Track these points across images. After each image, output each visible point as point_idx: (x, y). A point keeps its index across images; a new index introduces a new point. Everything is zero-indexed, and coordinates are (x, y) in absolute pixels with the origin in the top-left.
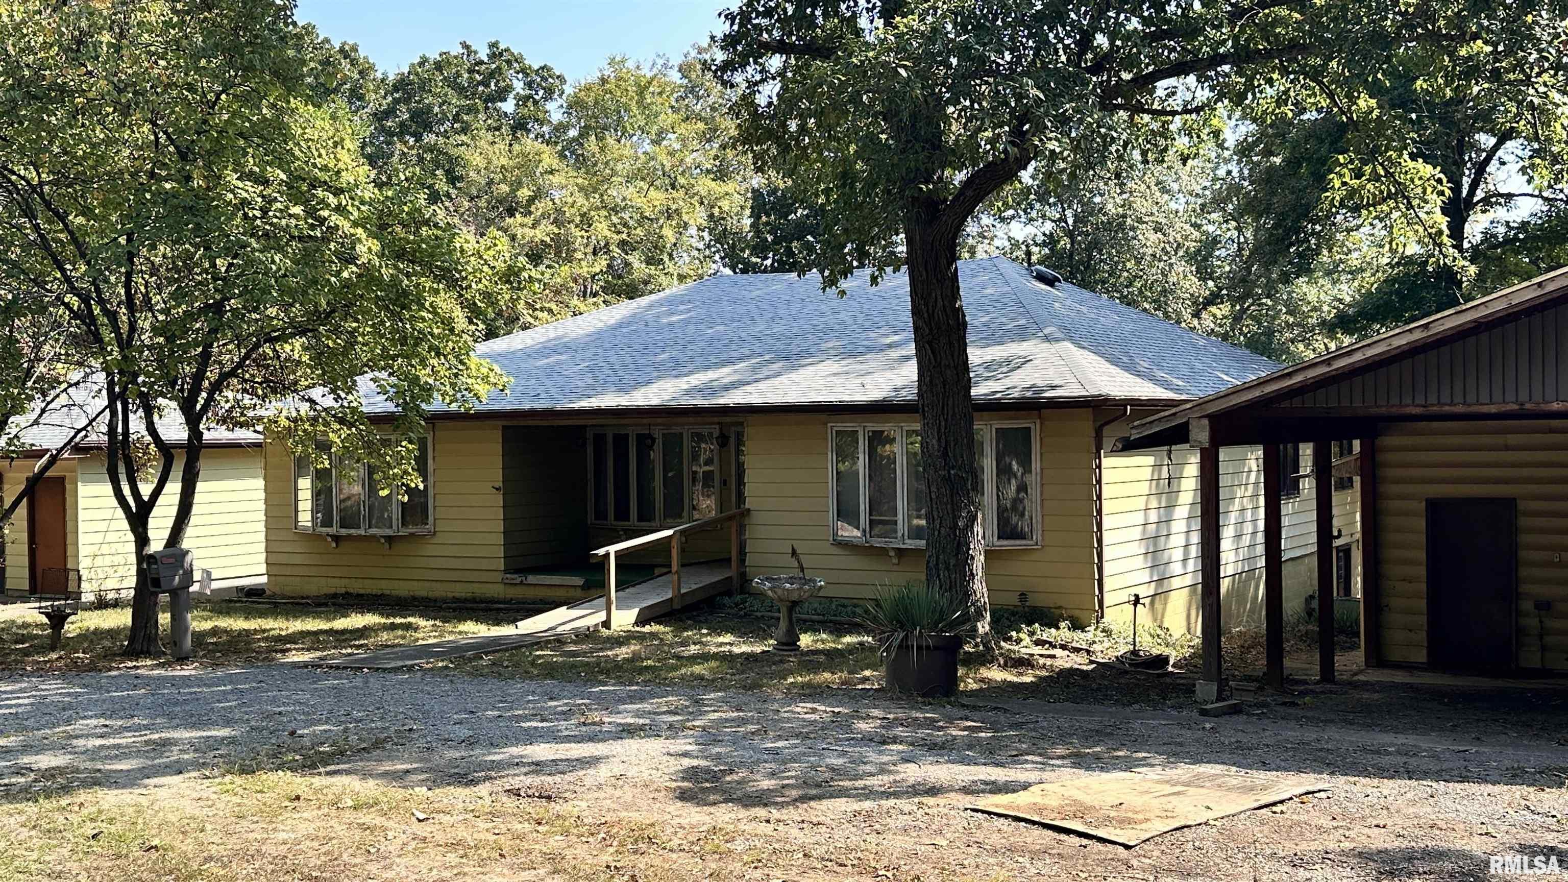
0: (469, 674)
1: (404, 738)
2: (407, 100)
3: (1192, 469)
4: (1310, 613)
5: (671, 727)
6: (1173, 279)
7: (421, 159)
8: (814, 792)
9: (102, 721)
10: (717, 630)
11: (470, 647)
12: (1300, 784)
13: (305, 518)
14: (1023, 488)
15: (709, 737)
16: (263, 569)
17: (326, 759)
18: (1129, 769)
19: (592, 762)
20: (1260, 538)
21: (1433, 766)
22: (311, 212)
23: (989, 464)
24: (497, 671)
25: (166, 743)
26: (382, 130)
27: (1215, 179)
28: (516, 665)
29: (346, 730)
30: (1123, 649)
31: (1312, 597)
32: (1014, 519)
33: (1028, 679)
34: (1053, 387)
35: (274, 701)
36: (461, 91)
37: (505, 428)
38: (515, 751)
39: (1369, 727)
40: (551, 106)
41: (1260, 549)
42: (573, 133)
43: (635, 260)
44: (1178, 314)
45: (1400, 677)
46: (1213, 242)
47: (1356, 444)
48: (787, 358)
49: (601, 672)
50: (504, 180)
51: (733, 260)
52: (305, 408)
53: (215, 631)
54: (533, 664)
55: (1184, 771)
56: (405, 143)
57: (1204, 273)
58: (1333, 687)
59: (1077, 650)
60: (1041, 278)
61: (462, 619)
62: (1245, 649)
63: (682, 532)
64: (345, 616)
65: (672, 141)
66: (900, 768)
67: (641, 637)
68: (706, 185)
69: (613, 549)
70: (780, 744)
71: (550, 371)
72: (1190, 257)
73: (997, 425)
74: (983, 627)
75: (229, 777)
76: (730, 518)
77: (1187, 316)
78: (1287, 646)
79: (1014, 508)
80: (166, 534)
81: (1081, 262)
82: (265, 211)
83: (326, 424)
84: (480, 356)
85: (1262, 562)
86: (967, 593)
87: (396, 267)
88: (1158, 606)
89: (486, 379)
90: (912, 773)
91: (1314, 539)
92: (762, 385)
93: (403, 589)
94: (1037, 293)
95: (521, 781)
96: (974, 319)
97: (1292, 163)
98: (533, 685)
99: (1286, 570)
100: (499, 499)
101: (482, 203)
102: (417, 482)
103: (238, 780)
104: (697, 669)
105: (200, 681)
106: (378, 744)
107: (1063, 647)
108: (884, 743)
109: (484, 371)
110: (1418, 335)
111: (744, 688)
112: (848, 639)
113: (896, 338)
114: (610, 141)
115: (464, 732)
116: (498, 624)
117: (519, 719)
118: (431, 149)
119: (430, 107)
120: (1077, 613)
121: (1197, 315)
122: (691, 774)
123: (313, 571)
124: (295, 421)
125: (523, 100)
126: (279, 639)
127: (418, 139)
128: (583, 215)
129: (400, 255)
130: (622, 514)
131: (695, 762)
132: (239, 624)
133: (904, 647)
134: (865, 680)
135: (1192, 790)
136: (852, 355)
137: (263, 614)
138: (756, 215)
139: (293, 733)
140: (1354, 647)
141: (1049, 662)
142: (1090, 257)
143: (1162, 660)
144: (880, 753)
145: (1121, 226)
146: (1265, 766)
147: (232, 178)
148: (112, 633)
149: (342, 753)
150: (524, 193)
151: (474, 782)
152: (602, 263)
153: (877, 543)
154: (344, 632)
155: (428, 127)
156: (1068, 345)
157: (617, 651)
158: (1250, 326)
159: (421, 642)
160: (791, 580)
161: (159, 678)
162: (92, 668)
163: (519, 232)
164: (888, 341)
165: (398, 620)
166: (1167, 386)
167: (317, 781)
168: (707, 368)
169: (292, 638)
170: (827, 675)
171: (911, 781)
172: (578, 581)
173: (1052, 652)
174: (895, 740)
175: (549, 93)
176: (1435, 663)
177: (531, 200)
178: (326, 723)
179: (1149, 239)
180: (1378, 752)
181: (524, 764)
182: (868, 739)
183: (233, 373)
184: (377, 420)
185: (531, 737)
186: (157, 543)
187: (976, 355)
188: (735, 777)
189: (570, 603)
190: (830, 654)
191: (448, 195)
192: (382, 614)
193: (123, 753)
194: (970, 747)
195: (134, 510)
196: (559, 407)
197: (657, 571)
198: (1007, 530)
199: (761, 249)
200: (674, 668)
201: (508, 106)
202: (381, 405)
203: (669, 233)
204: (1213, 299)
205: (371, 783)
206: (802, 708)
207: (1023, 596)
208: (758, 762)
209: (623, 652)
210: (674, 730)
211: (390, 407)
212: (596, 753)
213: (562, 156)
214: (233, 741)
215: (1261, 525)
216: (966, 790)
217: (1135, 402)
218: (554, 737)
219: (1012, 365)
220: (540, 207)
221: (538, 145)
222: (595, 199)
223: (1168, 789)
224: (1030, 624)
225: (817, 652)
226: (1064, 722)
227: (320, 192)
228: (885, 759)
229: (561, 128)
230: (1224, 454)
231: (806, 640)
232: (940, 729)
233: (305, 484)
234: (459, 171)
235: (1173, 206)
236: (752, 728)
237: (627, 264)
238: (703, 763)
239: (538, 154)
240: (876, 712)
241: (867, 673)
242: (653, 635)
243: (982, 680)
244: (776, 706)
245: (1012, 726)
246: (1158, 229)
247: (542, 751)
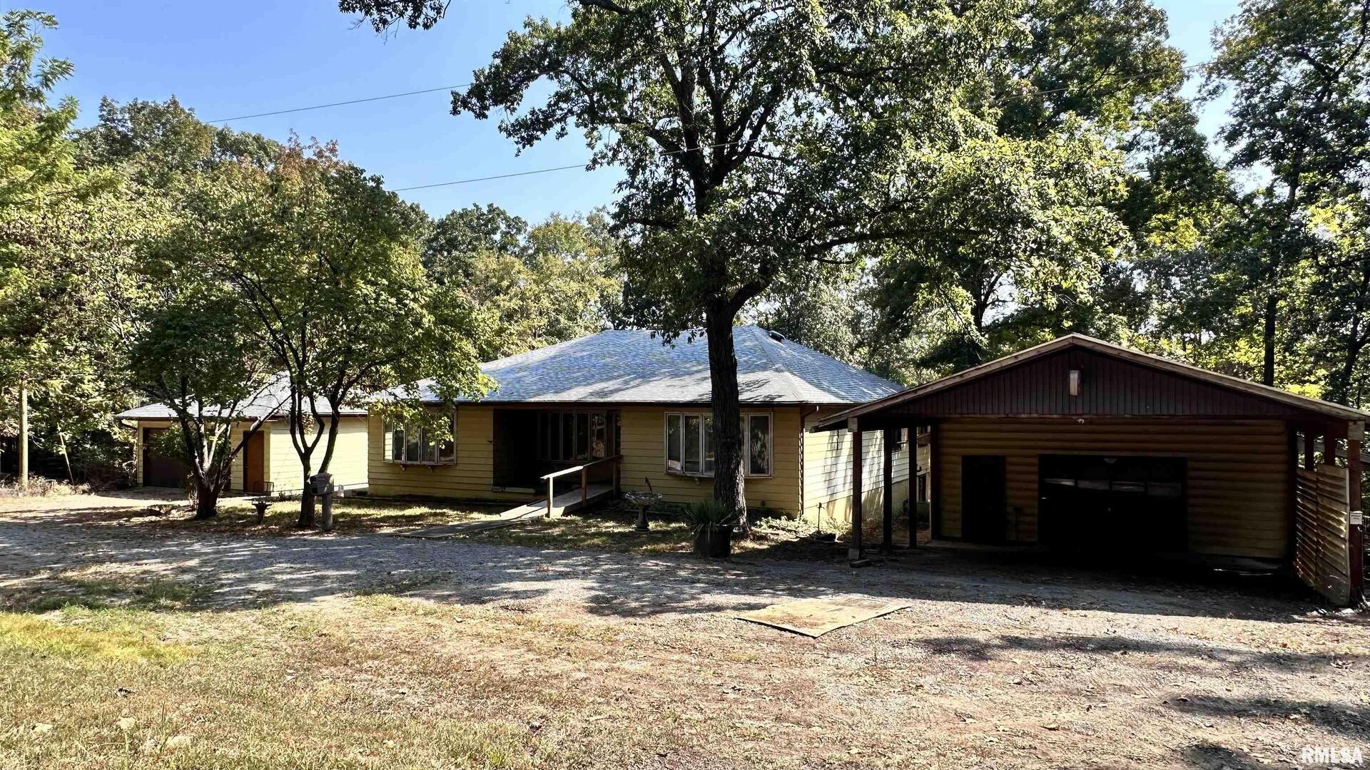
0: (478, 542)
1: (446, 578)
2: (444, 233)
3: (848, 438)
4: (905, 509)
5: (584, 573)
6: (840, 334)
7: (451, 263)
8: (658, 609)
9: (289, 565)
10: (606, 519)
11: (476, 527)
12: (898, 604)
13: (389, 455)
14: (763, 446)
15: (604, 579)
16: (367, 480)
17: (408, 588)
18: (815, 596)
19: (545, 592)
20: (882, 472)
21: (962, 593)
22: (399, 301)
23: (747, 435)
24: (491, 541)
25: (323, 578)
26: (430, 248)
27: (861, 284)
28: (501, 537)
29: (416, 572)
30: (813, 531)
31: (906, 501)
32: (759, 461)
33: (765, 547)
34: (780, 396)
35: (377, 555)
36: (473, 229)
37: (495, 410)
38: (504, 585)
39: (933, 573)
40: (519, 237)
41: (882, 478)
42: (531, 252)
43: (562, 319)
44: (843, 352)
45: (948, 545)
46: (859, 316)
47: (929, 428)
48: (643, 377)
49: (546, 542)
50: (495, 276)
51: (612, 316)
52: (391, 399)
53: (343, 515)
54: (510, 536)
55: (842, 598)
56: (442, 255)
57: (855, 331)
58: (917, 551)
59: (790, 531)
60: (774, 337)
61: (471, 511)
62: (873, 529)
63: (589, 467)
64: (410, 508)
65: (583, 256)
66: (701, 596)
67: (566, 523)
68: (600, 280)
69: (551, 476)
70: (640, 583)
71: (519, 380)
72: (849, 323)
73: (752, 415)
74: (743, 520)
75: (358, 597)
76: (612, 460)
77: (847, 354)
78: (894, 527)
79: (759, 456)
80: (319, 467)
81: (793, 324)
82: (376, 300)
83: (402, 407)
84: (483, 373)
85: (882, 484)
86: (734, 502)
87: (442, 329)
88: (831, 507)
89: (486, 385)
90: (708, 599)
91: (907, 472)
92: (630, 391)
93: (440, 493)
94: (772, 345)
95: (510, 602)
96: (740, 358)
97: (899, 282)
98: (511, 549)
99: (894, 488)
100: (491, 447)
101: (482, 287)
102: (450, 438)
103: (364, 599)
104: (596, 541)
105: (339, 543)
106: (433, 580)
107: (783, 529)
108: (694, 582)
109: (486, 381)
110: (958, 380)
111: (621, 551)
112: (673, 525)
113: (700, 367)
114: (550, 256)
115: (477, 574)
116: (490, 513)
117: (505, 567)
118: (456, 259)
119: (456, 237)
120: (791, 512)
121: (851, 353)
122: (595, 599)
123: (392, 483)
124: (386, 405)
125: (505, 234)
126: (377, 520)
127: (449, 252)
128: (535, 295)
129: (445, 322)
130: (555, 456)
131: (597, 593)
132: (355, 511)
133: (703, 532)
134: (682, 548)
135: (846, 608)
136: (676, 375)
137: (367, 506)
138: (626, 294)
139: (389, 573)
140: (926, 528)
141: (776, 537)
142: (798, 322)
143: (832, 536)
144: (692, 588)
145: (814, 306)
146: (881, 594)
147: (360, 283)
148: (290, 515)
149: (416, 585)
150: (505, 283)
151: (483, 602)
152: (544, 321)
153: (689, 474)
154: (410, 517)
155: (456, 248)
156: (787, 374)
157: (554, 530)
158: (878, 359)
159: (451, 524)
160: (645, 495)
161: (316, 541)
162: (280, 534)
163: (502, 304)
164: (695, 369)
165: (438, 511)
166: (837, 395)
167: (404, 600)
168: (602, 381)
169: (386, 519)
170: (663, 545)
171: (708, 603)
172: (531, 491)
173: (777, 532)
174: (699, 581)
175: (519, 231)
176: (965, 539)
177: (508, 287)
178: (406, 568)
179: (828, 314)
180: (935, 587)
181: (509, 593)
182: (685, 581)
183: (355, 381)
184: (428, 405)
185: (511, 578)
186: (314, 472)
187: (741, 378)
188: (618, 601)
189: (529, 503)
190: (664, 533)
191: (465, 283)
192: (430, 508)
193: (302, 583)
194: (737, 585)
195: (303, 451)
196: (524, 400)
197: (574, 487)
198: (756, 468)
199: (627, 313)
200: (584, 540)
201: (497, 237)
202: (430, 397)
203: (580, 304)
204: (860, 344)
205: (432, 601)
206: (650, 563)
207: (763, 503)
208: (630, 592)
209: (556, 531)
210: (585, 575)
211: (437, 399)
212: (546, 587)
213: (525, 263)
214: (358, 577)
215: (882, 466)
216: (735, 608)
217: (821, 405)
218: (522, 578)
219: (760, 384)
220: (513, 291)
221: (513, 258)
222: (542, 287)
223: (834, 607)
224: (766, 517)
225: (658, 532)
226: (784, 571)
227: (405, 291)
228: (694, 591)
229: (524, 249)
230: (865, 435)
231: (651, 525)
232: (721, 575)
233: (389, 437)
234: (471, 271)
235: (840, 296)
236: (626, 574)
237: (557, 320)
238: (601, 593)
239: (513, 263)
240: (688, 566)
241: (684, 544)
242: (572, 521)
243: (742, 548)
244: (637, 562)
245: (758, 573)
246: (833, 308)
247: (517, 586)
